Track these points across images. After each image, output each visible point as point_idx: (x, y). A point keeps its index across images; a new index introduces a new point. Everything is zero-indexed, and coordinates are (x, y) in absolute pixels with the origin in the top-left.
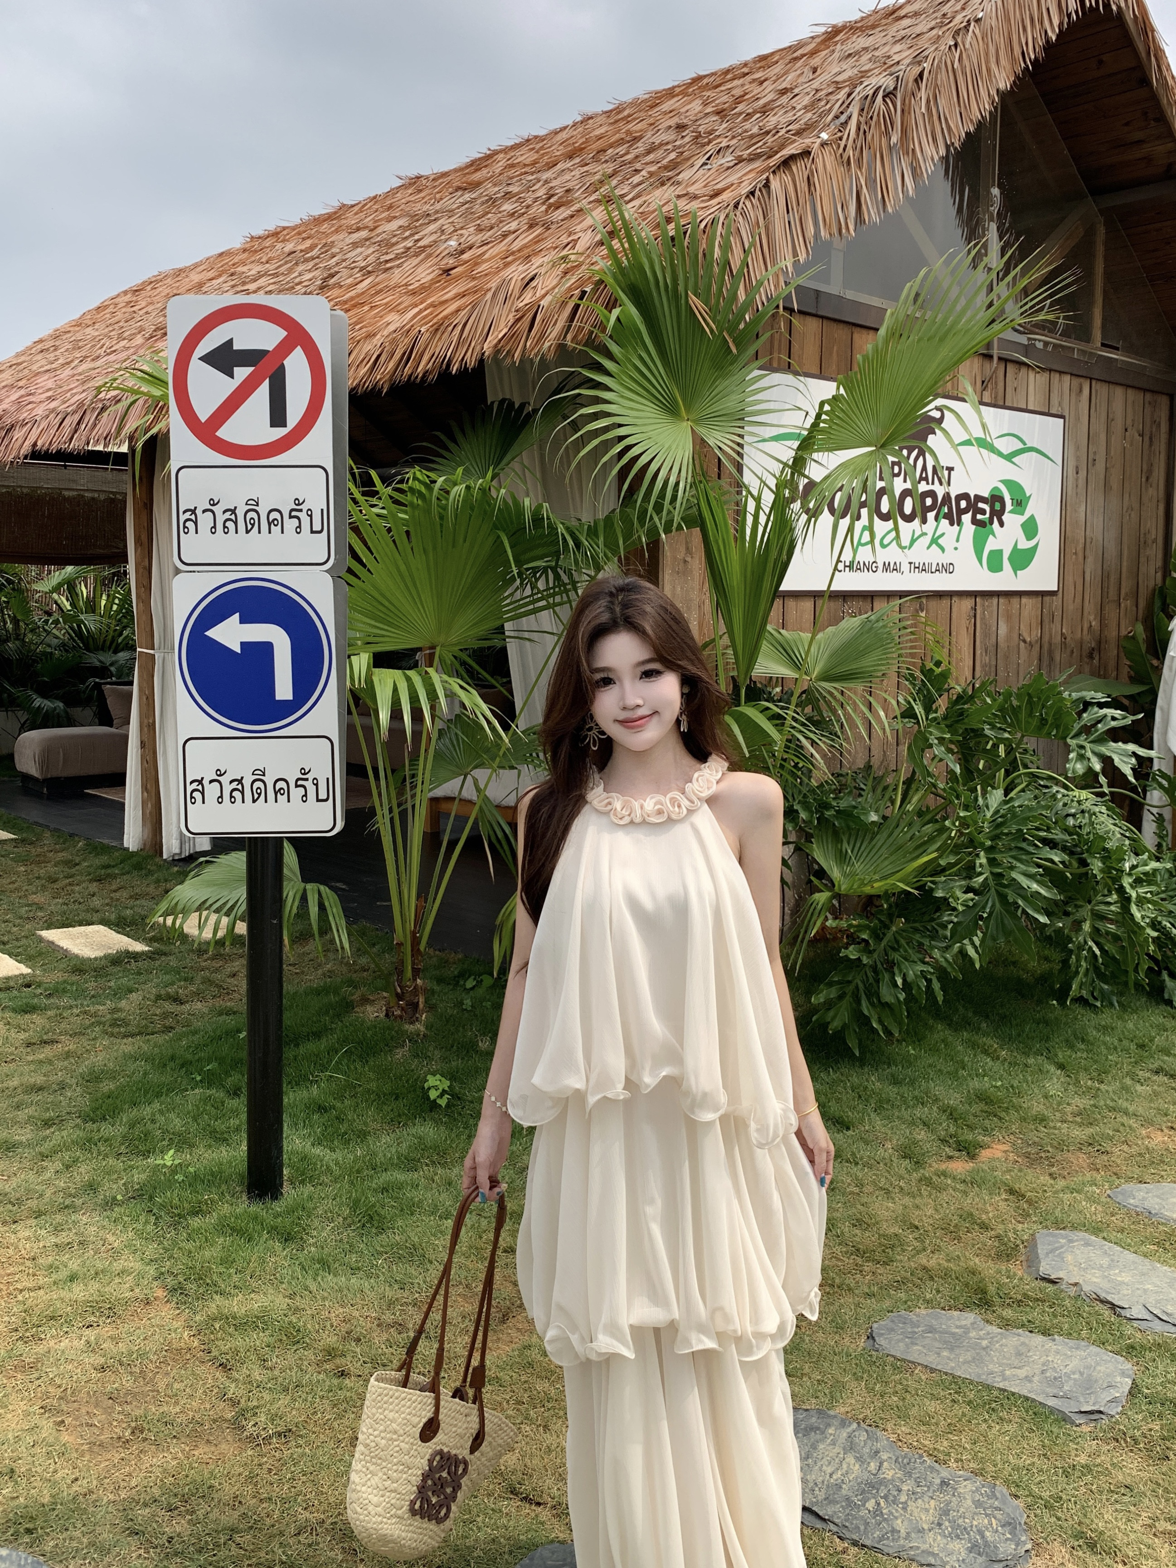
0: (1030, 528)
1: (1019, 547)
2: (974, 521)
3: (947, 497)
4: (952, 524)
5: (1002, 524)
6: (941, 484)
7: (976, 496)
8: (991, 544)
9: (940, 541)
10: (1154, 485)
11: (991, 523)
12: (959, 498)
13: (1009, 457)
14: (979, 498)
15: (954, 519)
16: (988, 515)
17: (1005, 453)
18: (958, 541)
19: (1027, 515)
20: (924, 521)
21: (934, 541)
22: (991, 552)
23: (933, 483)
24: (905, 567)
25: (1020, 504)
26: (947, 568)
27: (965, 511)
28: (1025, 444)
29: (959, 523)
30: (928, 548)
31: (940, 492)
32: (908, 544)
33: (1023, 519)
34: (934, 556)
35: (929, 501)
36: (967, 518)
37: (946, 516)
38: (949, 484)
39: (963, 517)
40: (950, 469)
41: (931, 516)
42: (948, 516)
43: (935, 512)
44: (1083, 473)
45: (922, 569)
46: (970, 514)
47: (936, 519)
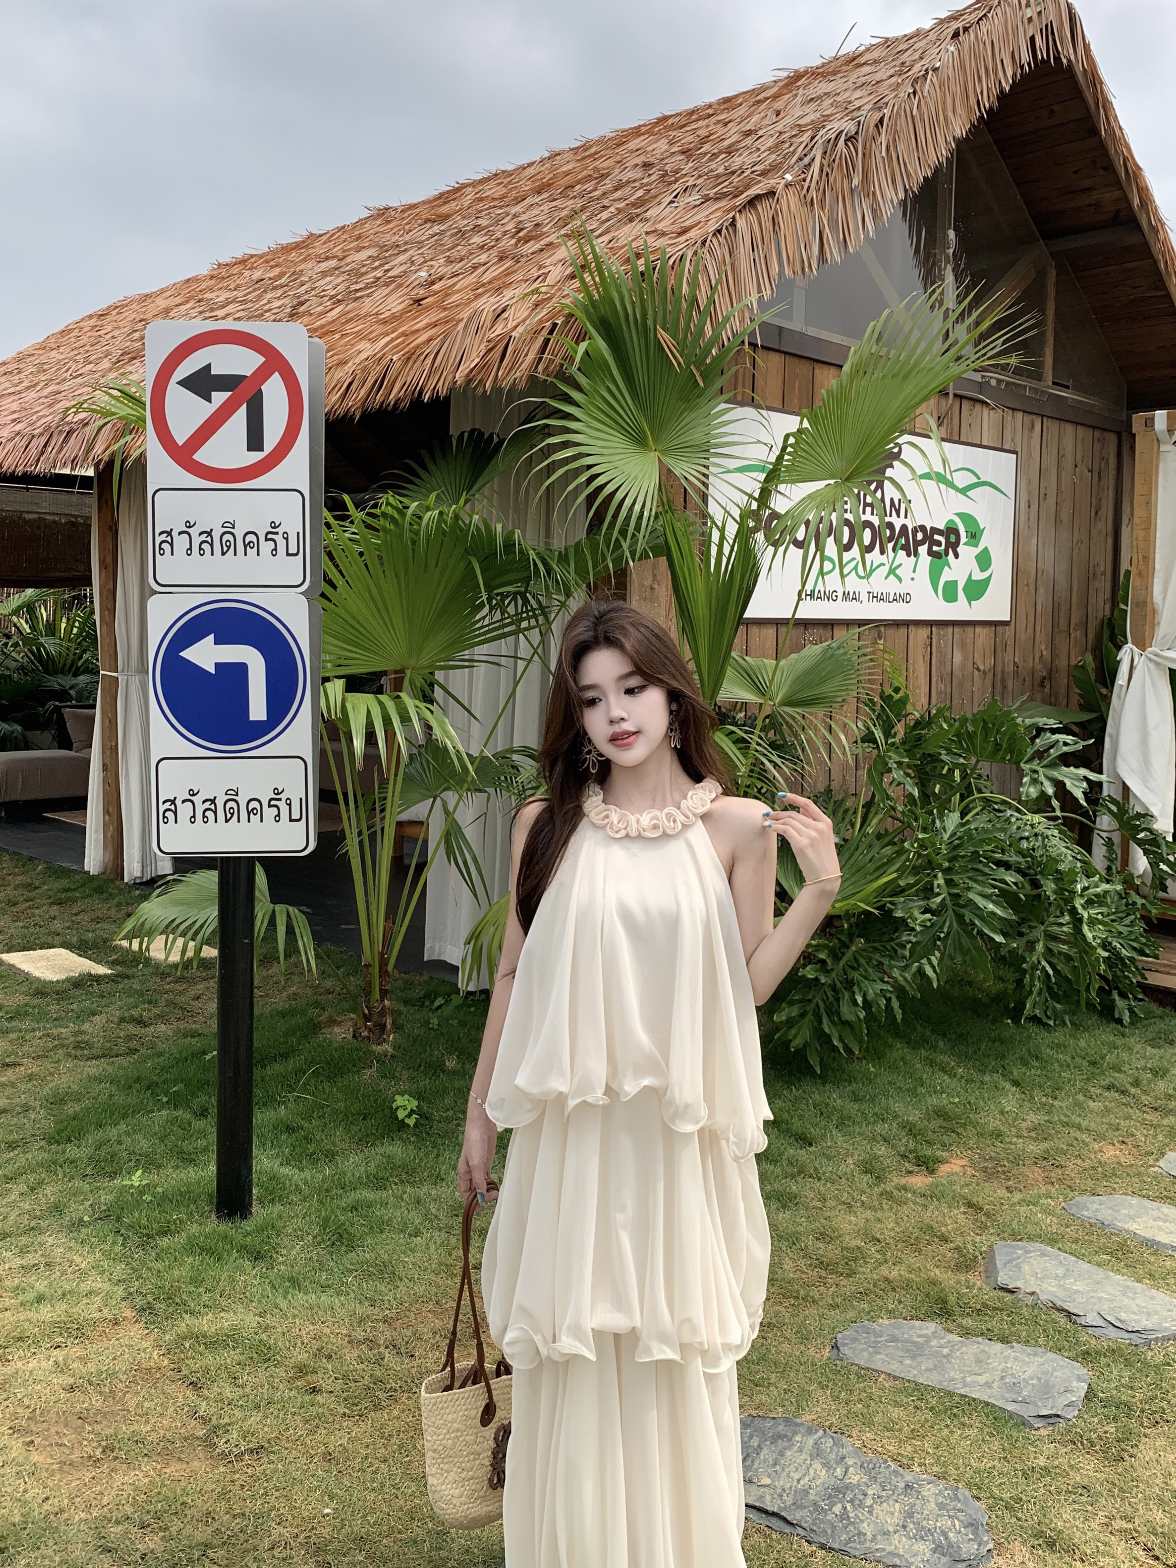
0: (984, 560)
1: (974, 578)
3: (904, 529)
4: (909, 555)
5: (956, 556)
6: (898, 516)
7: (932, 528)
8: (947, 575)
9: (897, 572)
10: (1103, 519)
11: (947, 554)
13: (964, 491)
14: (935, 530)
15: (911, 550)
16: (943, 547)
17: (960, 487)
18: (914, 571)
19: (981, 547)
20: (883, 551)
21: (892, 571)
22: (947, 583)
23: (891, 516)
24: (864, 597)
25: (974, 536)
26: (904, 598)
27: (922, 543)
28: (979, 478)
30: (886, 578)
31: (898, 523)
33: (977, 550)
35: (887, 533)
36: (923, 549)
37: (903, 548)
42: (906, 548)
43: (892, 544)
44: (1034, 507)
45: (881, 598)
46: (926, 545)
47: (894, 550)
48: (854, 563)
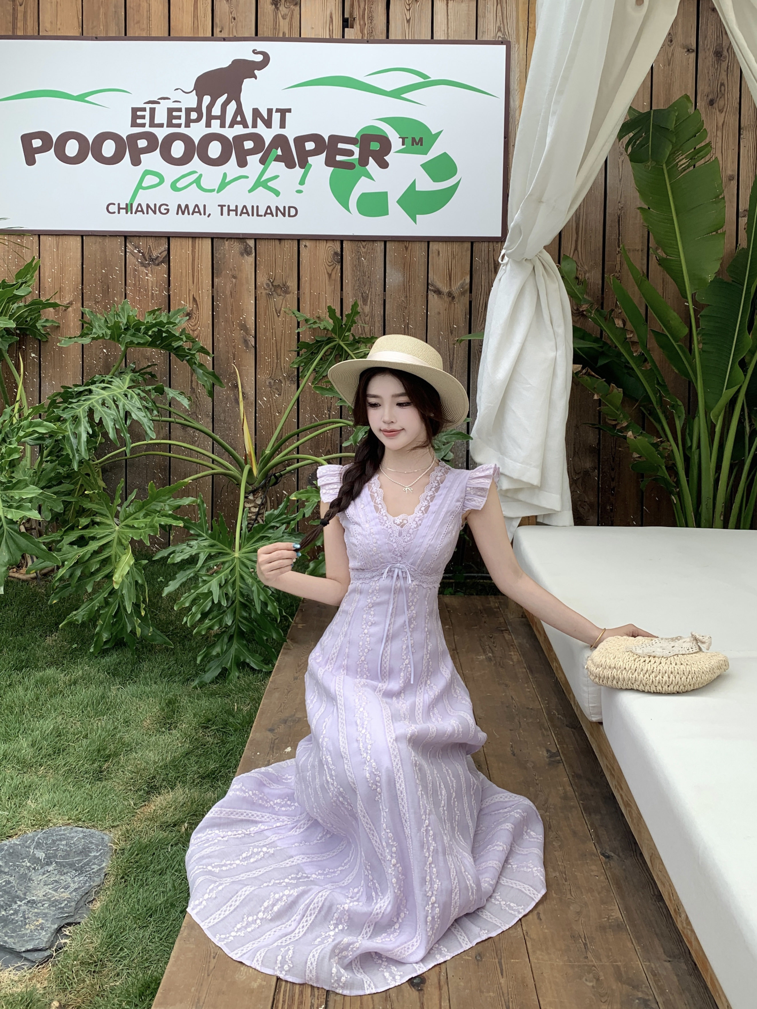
0: (441, 168)
1: (419, 189)
2: (330, 162)
4: (290, 165)
5: (384, 165)
6: (269, 126)
7: (331, 137)
8: (364, 187)
11: (364, 164)
13: (396, 94)
15: (295, 161)
16: (357, 156)
17: (389, 89)
18: (302, 183)
19: (434, 154)
20: (242, 163)
21: (260, 183)
22: (364, 195)
25: (420, 142)
26: (288, 212)
27: (315, 153)
28: (424, 76)
30: (250, 191)
31: (268, 135)
32: (216, 188)
33: (425, 158)
34: (262, 199)
36: (317, 161)
37: (278, 159)
38: (283, 126)
39: (311, 159)
40: (284, 112)
42: (284, 159)
43: (261, 154)
45: (245, 211)
46: (324, 155)
47: (263, 161)
48: (194, 177)
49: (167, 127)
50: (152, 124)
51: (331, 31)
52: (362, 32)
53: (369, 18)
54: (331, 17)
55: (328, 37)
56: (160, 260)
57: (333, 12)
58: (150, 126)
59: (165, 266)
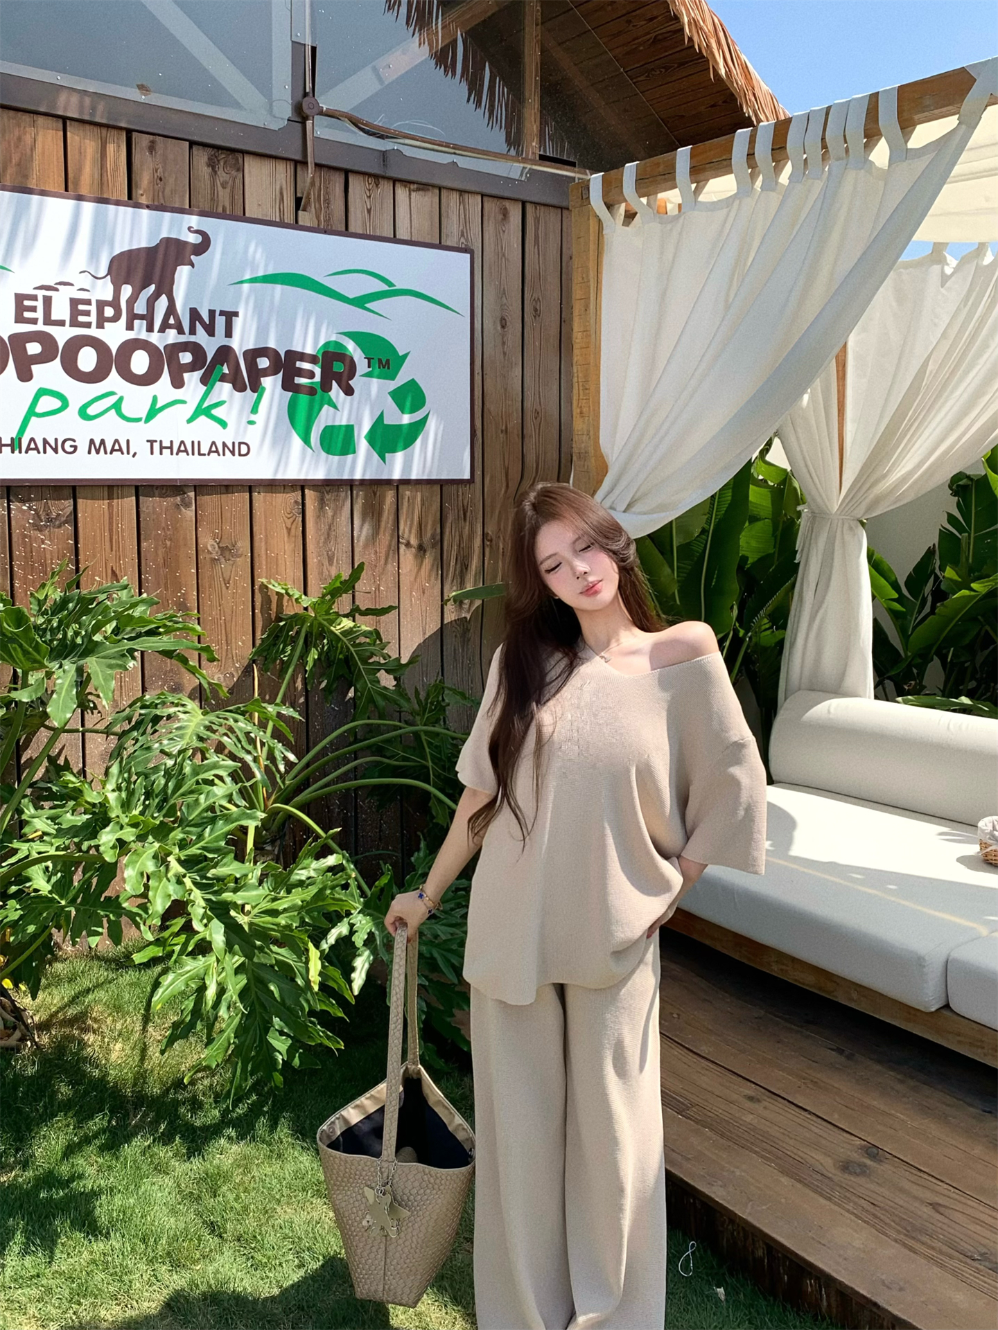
0: (410, 396)
1: (385, 422)
2: (288, 385)
3: (225, 353)
4: (239, 387)
5: (349, 391)
6: (211, 334)
7: (288, 353)
8: (325, 418)
9: (215, 412)
11: (326, 387)
12: (253, 355)
13: (358, 302)
14: (293, 356)
15: (245, 382)
16: (318, 378)
17: (350, 296)
18: (254, 412)
19: (401, 380)
20: (178, 383)
21: (203, 410)
22: (330, 429)
23: (193, 331)
24: (139, 445)
25: (385, 364)
26: (238, 449)
28: (391, 285)
29: (256, 387)
30: (189, 421)
31: (210, 346)
32: (144, 416)
33: (393, 385)
34: (205, 432)
35: (186, 358)
36: (271, 384)
37: (224, 378)
38: (229, 334)
39: (267, 382)
40: (230, 316)
41: (192, 379)
43: (202, 371)
44: (514, 327)
45: (182, 449)
46: (280, 375)
47: (205, 380)
48: (111, 400)
49: (71, 325)
50: (48, 321)
51: (282, 212)
52: (318, 218)
53: (325, 201)
54: (281, 194)
55: (278, 220)
56: (63, 519)
57: (284, 187)
58: (45, 324)
59: (69, 528)
